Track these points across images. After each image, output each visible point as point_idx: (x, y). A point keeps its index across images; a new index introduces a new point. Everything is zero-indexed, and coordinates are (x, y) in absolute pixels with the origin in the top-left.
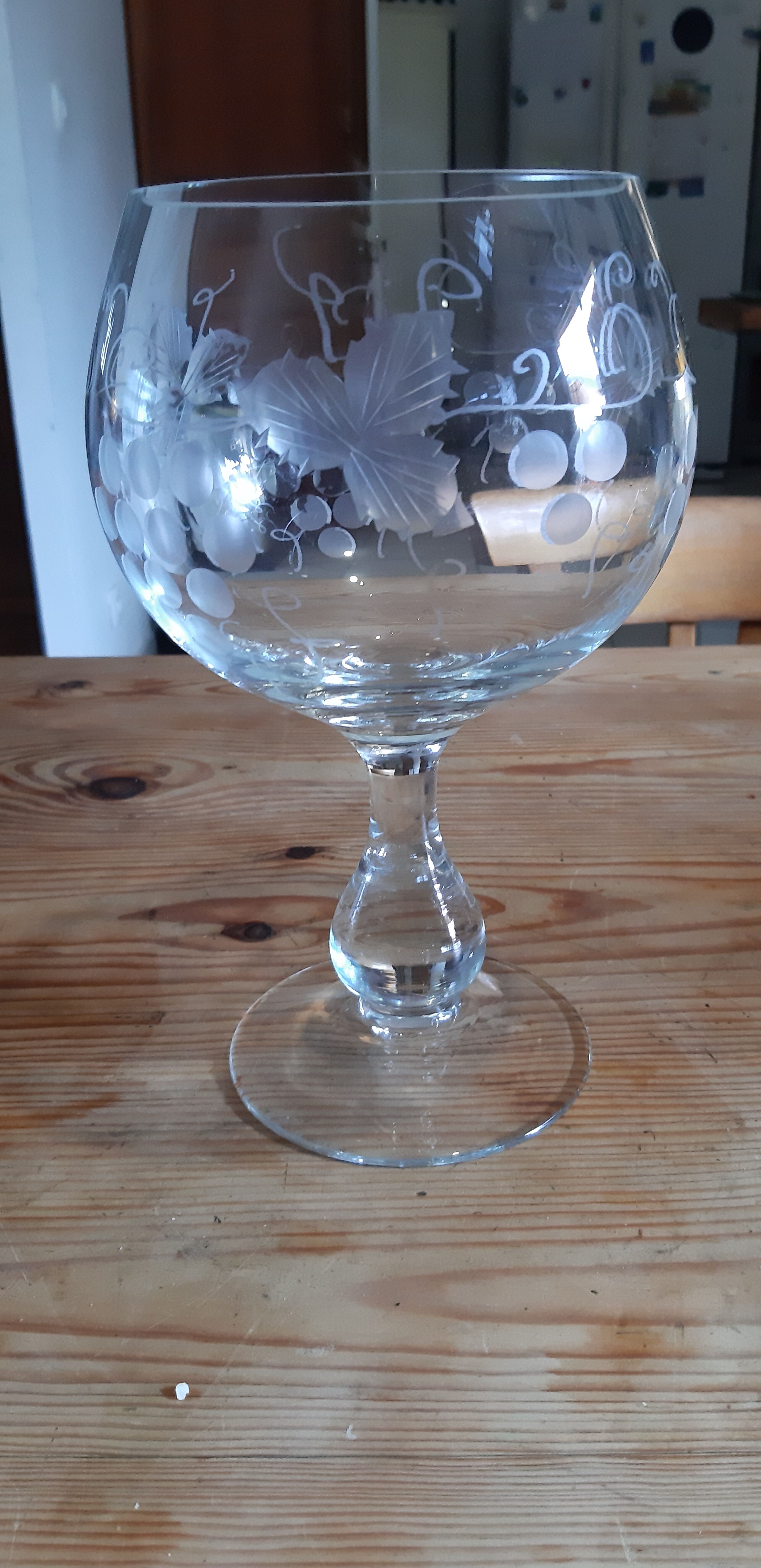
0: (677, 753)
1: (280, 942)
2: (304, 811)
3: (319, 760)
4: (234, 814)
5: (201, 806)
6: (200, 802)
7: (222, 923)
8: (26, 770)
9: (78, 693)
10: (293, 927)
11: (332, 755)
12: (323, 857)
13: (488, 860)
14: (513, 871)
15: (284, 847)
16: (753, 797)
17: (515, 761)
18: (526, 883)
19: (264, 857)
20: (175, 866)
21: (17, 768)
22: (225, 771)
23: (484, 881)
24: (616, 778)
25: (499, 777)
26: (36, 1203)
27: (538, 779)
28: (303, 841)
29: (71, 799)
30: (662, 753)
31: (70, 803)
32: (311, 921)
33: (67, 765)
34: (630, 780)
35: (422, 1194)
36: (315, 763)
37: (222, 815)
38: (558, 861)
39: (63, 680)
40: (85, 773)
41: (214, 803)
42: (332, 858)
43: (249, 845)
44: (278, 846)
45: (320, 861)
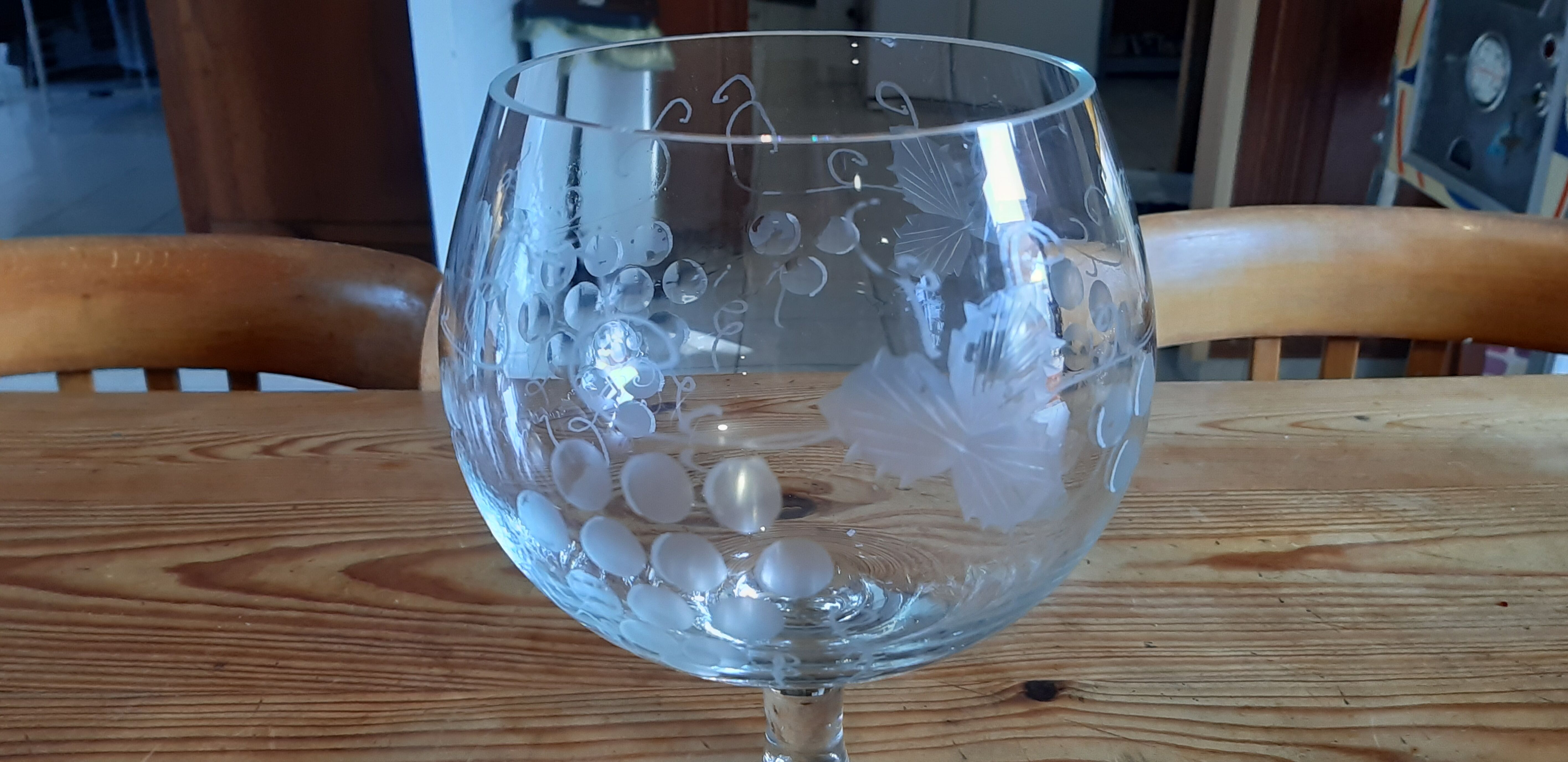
0: (1385, 537)
12: (1070, 697)
13: (1264, 704)
14: (1300, 721)
15: (1017, 682)
16: (1505, 604)
17: (1210, 548)
18: (1325, 738)
19: (1004, 698)
20: (905, 711)
23: (1275, 737)
24: (1340, 576)
25: (1206, 573)
27: (1251, 575)
28: (1034, 672)
30: (1368, 538)
38: (1342, 704)
42: (1081, 699)
43: (974, 678)
44: (1009, 680)
45: (1070, 705)
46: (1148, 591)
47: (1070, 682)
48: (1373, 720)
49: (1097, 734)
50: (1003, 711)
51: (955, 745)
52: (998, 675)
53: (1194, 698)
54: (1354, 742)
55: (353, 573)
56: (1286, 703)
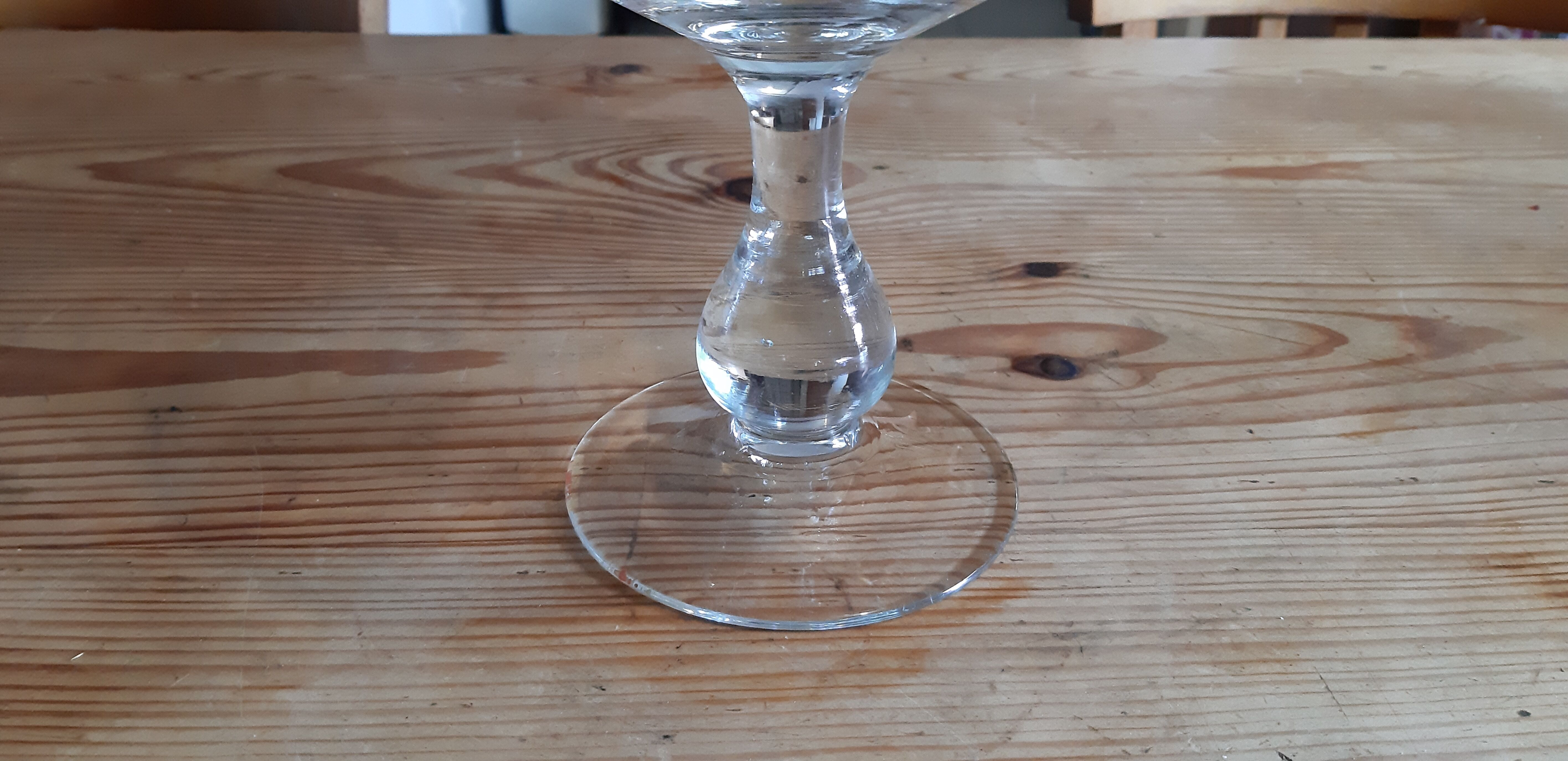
0: (1405, 156)
1: (1096, 380)
2: (1011, 220)
3: (986, 159)
4: (924, 223)
5: (877, 212)
6: (876, 208)
7: (1006, 356)
8: (633, 166)
9: (635, 78)
10: (1097, 362)
11: (997, 154)
12: (1074, 275)
13: (1283, 280)
14: (1321, 293)
15: (1016, 264)
16: (1536, 208)
17: (1221, 163)
19: (999, 275)
20: (895, 285)
21: (620, 164)
22: (879, 172)
24: (1359, 184)
25: (1217, 181)
26: (1016, 738)
27: (1268, 184)
28: (1034, 256)
29: (713, 203)
30: (1390, 156)
31: (713, 207)
32: (1116, 354)
33: (681, 161)
34: (1380, 186)
35: (1524, 714)
36: (982, 163)
37: (911, 224)
38: (1367, 281)
39: (613, 63)
40: (710, 171)
41: (892, 209)
42: (1087, 277)
43: (971, 260)
44: (1009, 261)
45: (1074, 280)
46: (1156, 195)
47: (1074, 263)
48: (1401, 294)
49: (1103, 302)
50: (1001, 285)
51: (950, 311)
52: (996, 258)
53: (1208, 276)
54: (1382, 310)
55: (285, 172)
56: (1307, 280)
